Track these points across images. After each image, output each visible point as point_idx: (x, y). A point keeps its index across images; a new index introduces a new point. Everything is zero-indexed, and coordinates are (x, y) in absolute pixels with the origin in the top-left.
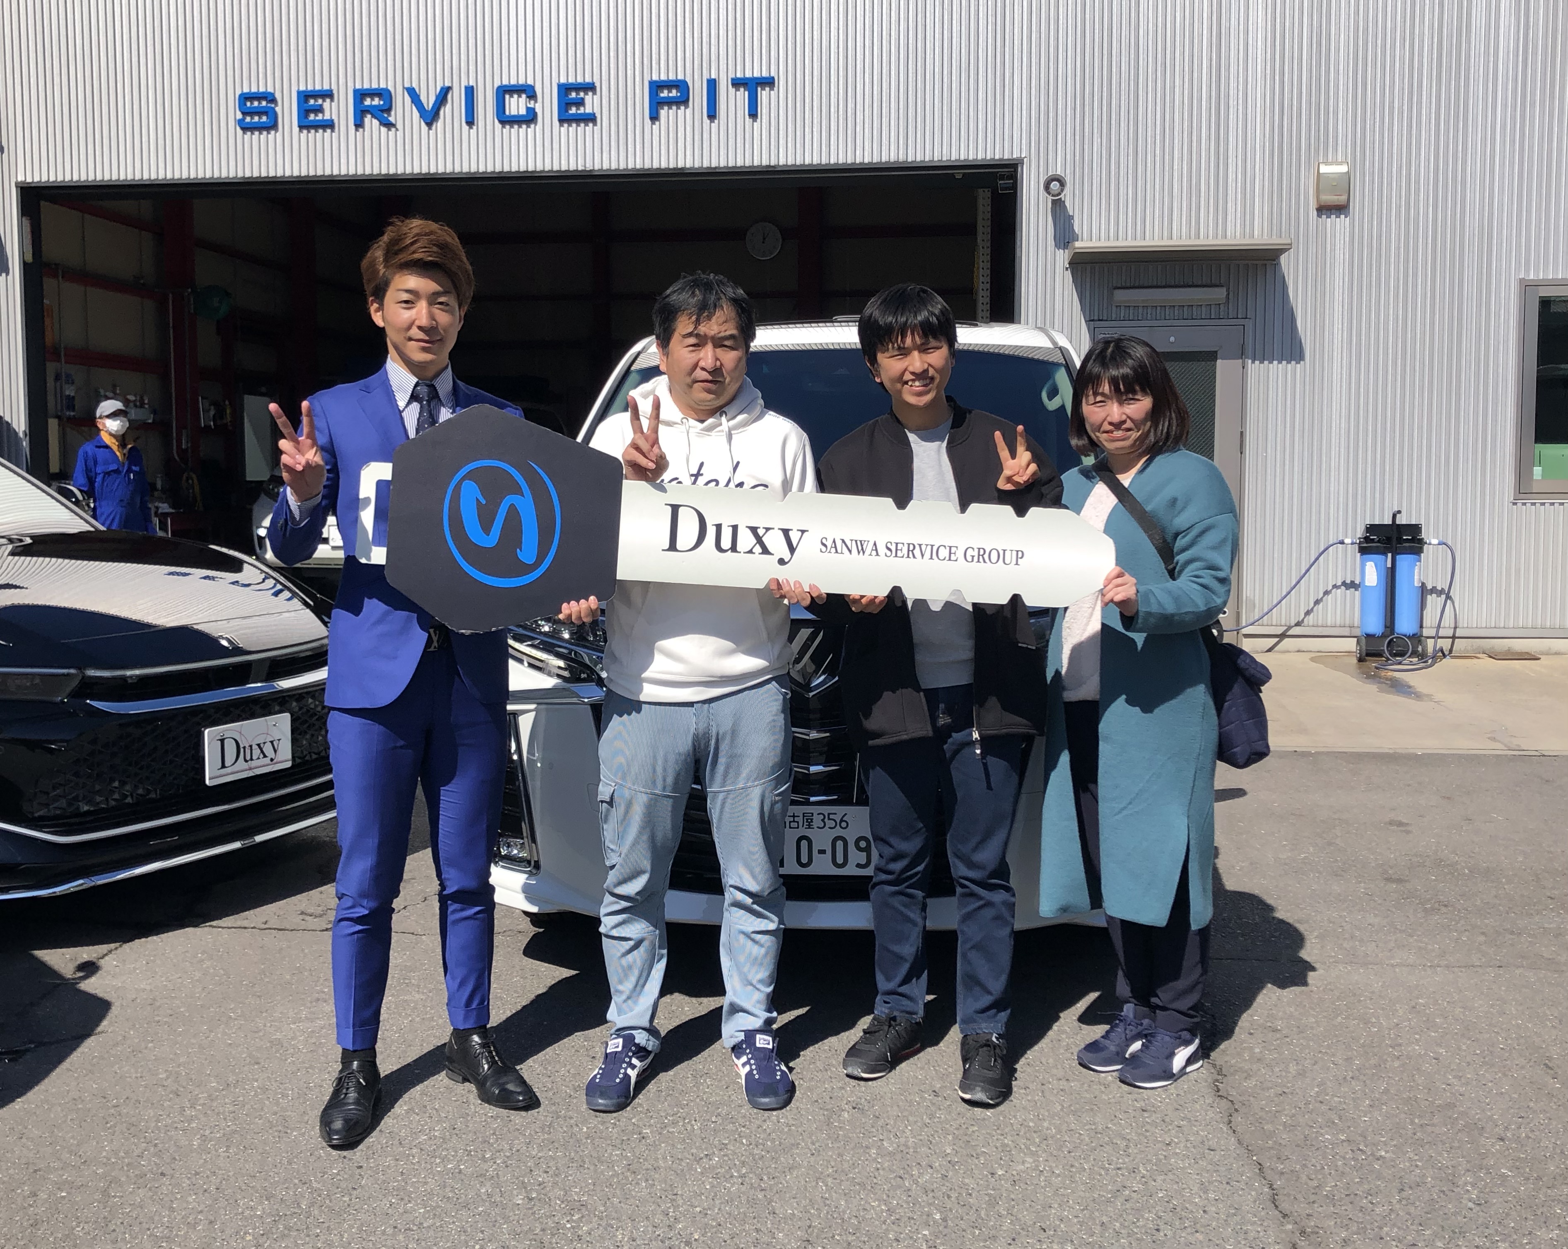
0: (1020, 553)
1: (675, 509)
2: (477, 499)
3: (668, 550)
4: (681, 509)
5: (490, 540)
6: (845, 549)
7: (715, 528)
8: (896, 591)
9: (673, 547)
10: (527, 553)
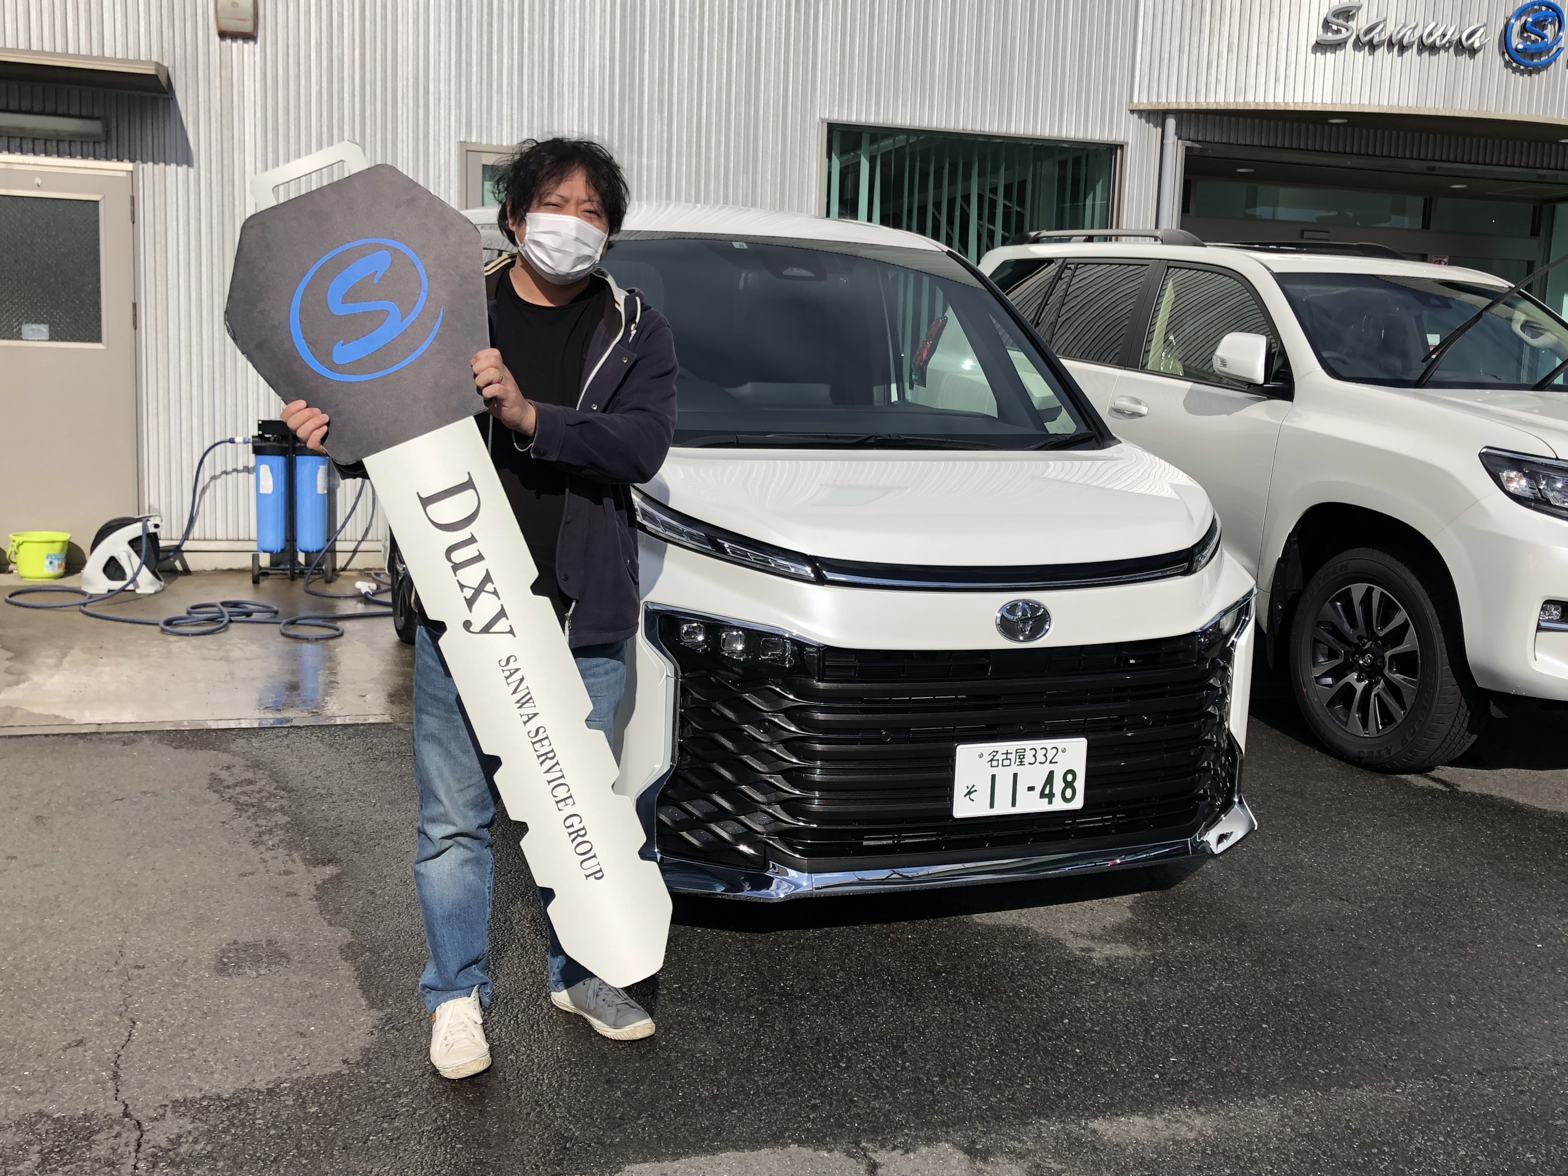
1: (469, 485)
2: (374, 274)
3: (421, 498)
4: (471, 491)
5: (338, 308)
6: (514, 686)
7: (469, 536)
8: (496, 762)
9: (426, 502)
10: (344, 353)
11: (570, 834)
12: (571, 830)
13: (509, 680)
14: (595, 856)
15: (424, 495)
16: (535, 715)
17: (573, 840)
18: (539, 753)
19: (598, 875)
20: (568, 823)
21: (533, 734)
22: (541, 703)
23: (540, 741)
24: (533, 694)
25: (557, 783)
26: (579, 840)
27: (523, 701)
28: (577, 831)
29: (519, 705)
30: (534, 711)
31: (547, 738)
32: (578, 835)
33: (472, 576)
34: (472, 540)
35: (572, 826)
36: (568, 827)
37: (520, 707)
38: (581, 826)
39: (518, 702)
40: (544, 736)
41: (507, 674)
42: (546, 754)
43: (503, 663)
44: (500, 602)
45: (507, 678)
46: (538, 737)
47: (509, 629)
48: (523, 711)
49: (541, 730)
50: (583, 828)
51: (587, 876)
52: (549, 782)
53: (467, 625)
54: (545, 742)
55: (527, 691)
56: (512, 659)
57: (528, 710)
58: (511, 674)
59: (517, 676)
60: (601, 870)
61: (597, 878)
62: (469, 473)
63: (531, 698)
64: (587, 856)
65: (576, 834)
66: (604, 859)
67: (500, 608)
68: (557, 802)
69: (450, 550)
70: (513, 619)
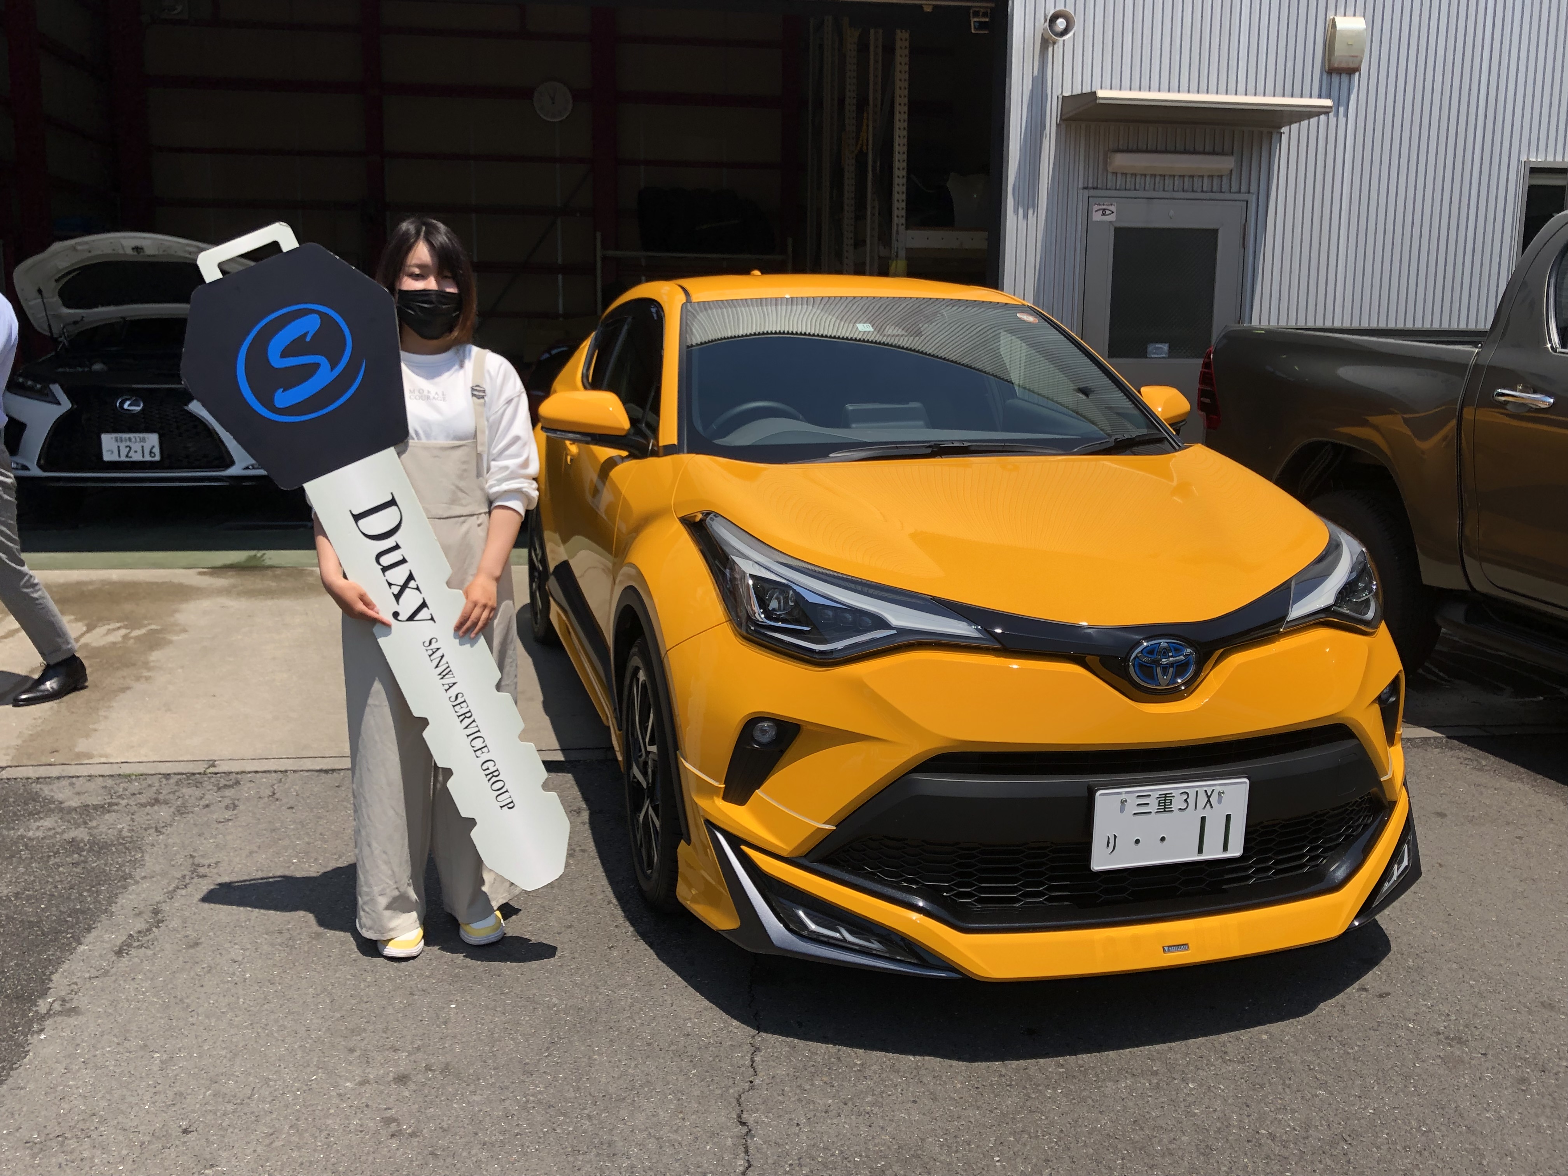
0: (510, 806)
1: (392, 502)
2: (306, 334)
3: (353, 515)
4: (394, 508)
5: (277, 361)
6: (435, 662)
7: (395, 544)
8: (424, 722)
9: (357, 518)
10: (283, 398)
11: (487, 775)
12: (487, 772)
13: (432, 657)
14: (507, 791)
15: (355, 513)
16: (454, 684)
17: (489, 780)
18: (459, 714)
19: (510, 805)
20: (485, 767)
21: (453, 699)
22: (458, 674)
23: (459, 704)
24: (452, 668)
25: (474, 736)
26: (494, 779)
27: (444, 673)
28: (492, 773)
29: (441, 676)
30: (453, 681)
31: (465, 701)
32: (493, 776)
33: (398, 575)
34: (397, 547)
35: (488, 769)
36: (484, 770)
37: (442, 678)
38: (495, 769)
39: (440, 674)
40: (462, 700)
41: (430, 652)
42: (464, 714)
43: (427, 644)
44: (422, 596)
45: (430, 656)
46: (458, 701)
47: (430, 617)
48: (445, 681)
49: (460, 696)
50: (497, 770)
51: (501, 807)
52: (468, 736)
53: (396, 615)
54: (462, 705)
55: (447, 665)
56: (434, 641)
57: (448, 680)
58: (434, 653)
59: (438, 654)
60: (512, 802)
61: (509, 808)
62: (392, 493)
63: (450, 671)
64: (501, 791)
65: (491, 775)
66: (515, 792)
67: (421, 601)
68: (475, 751)
69: (379, 556)
70: (433, 608)
